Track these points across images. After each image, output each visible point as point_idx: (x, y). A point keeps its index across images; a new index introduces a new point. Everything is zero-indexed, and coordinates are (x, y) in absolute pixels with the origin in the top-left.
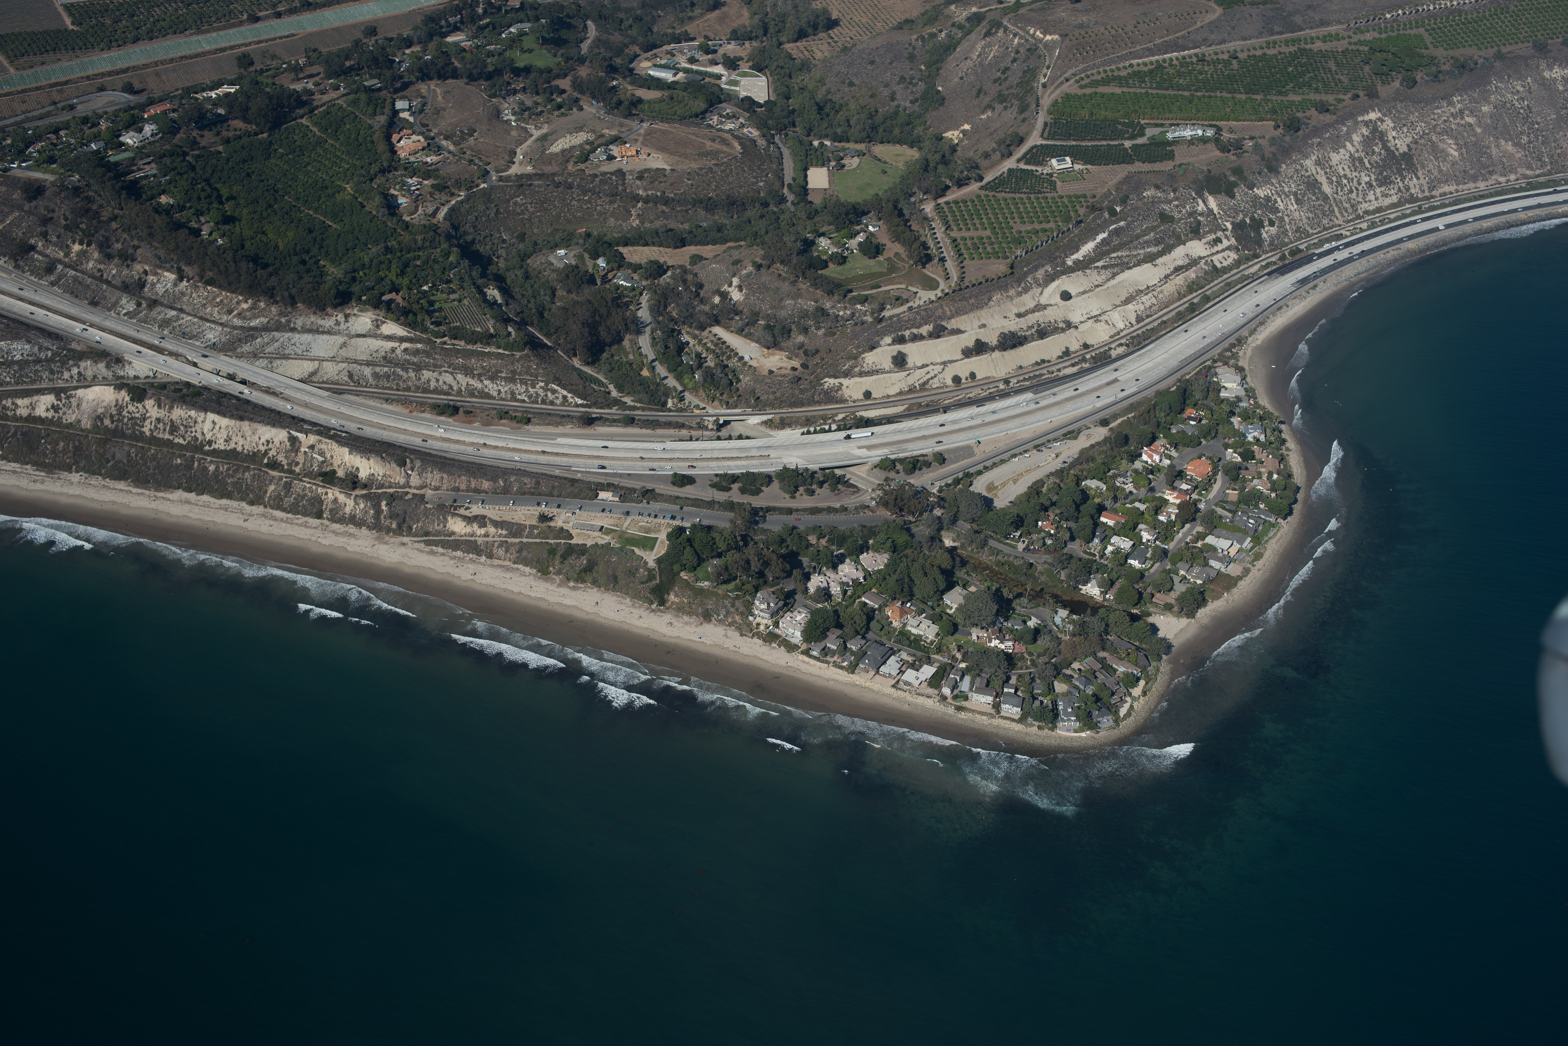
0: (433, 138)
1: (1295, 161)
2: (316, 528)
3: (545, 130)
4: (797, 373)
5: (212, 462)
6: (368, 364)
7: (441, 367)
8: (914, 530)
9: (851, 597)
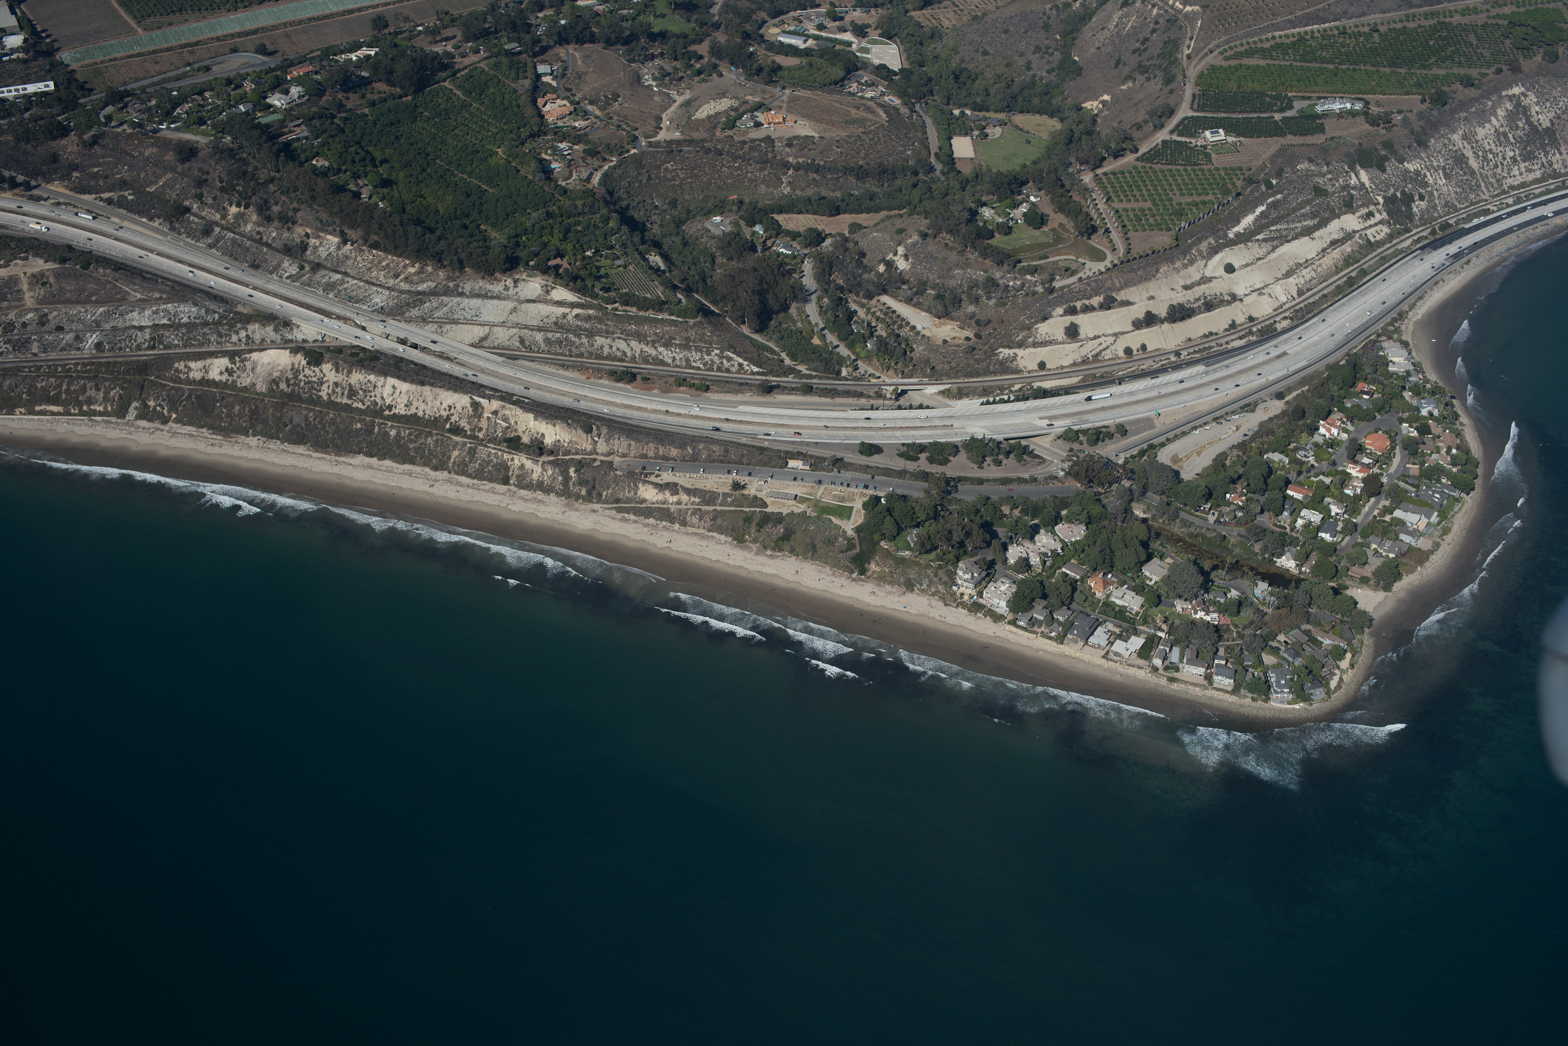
0: (578, 103)
1: (1443, 135)
2: (503, 494)
3: (687, 95)
4: (971, 343)
5: (392, 427)
6: (540, 329)
7: (613, 333)
8: (1105, 501)
9: (1051, 568)
